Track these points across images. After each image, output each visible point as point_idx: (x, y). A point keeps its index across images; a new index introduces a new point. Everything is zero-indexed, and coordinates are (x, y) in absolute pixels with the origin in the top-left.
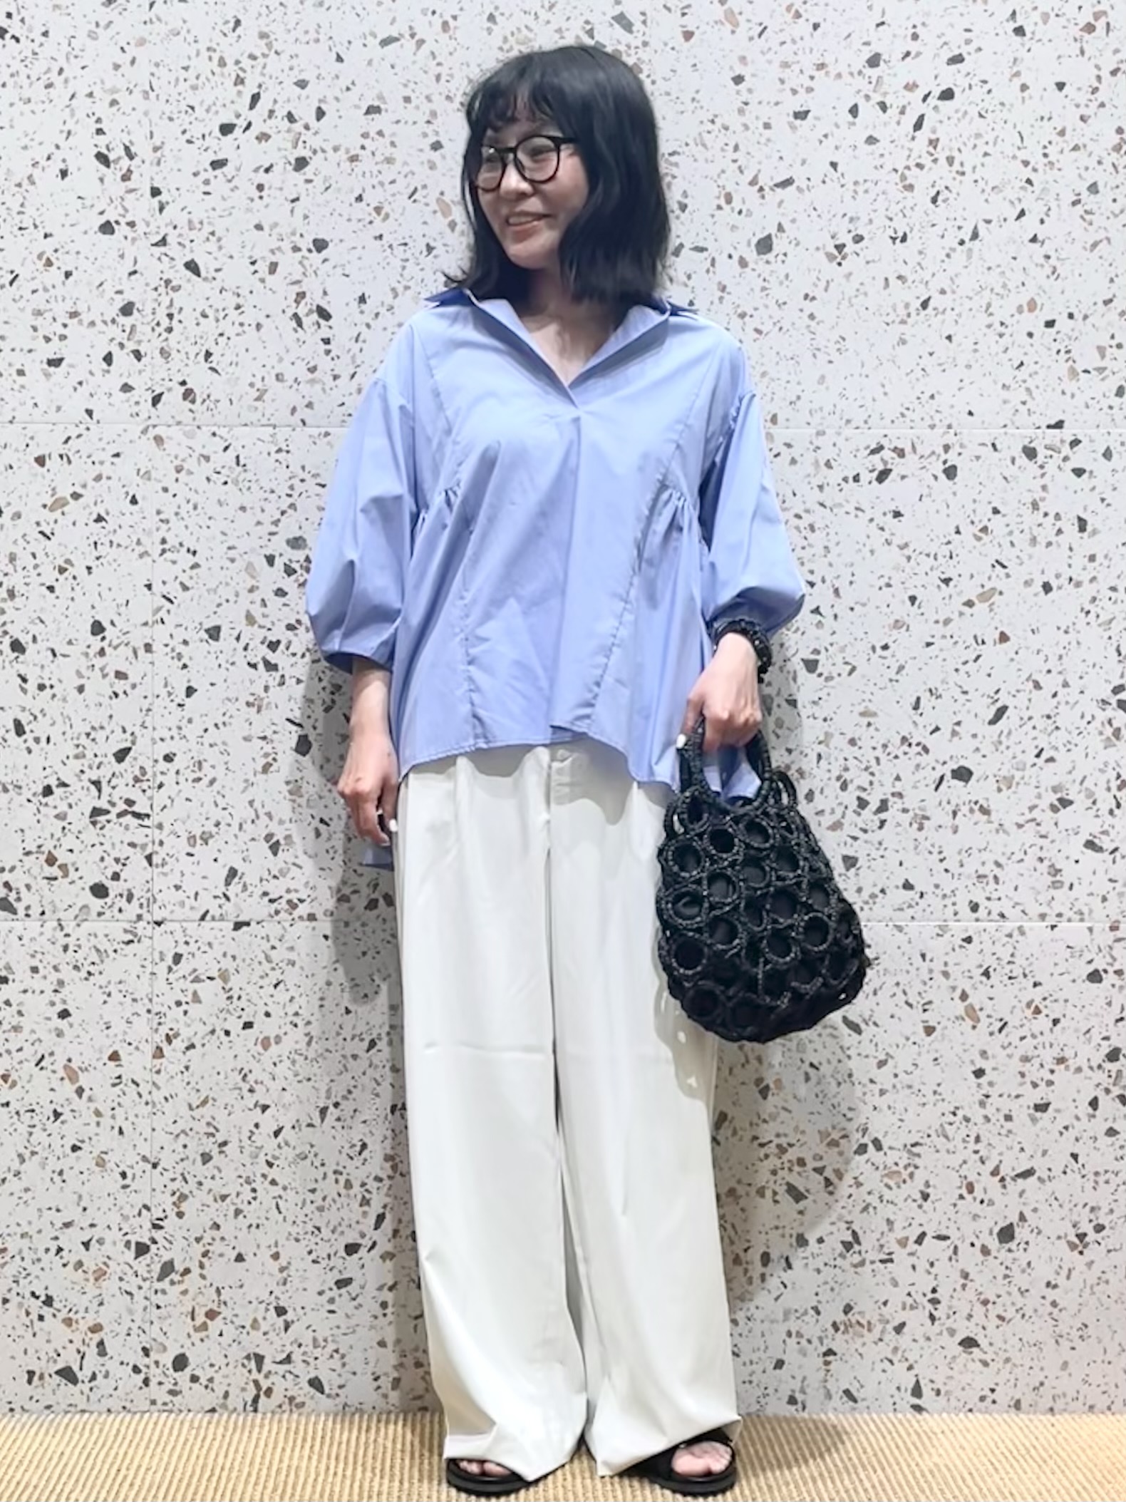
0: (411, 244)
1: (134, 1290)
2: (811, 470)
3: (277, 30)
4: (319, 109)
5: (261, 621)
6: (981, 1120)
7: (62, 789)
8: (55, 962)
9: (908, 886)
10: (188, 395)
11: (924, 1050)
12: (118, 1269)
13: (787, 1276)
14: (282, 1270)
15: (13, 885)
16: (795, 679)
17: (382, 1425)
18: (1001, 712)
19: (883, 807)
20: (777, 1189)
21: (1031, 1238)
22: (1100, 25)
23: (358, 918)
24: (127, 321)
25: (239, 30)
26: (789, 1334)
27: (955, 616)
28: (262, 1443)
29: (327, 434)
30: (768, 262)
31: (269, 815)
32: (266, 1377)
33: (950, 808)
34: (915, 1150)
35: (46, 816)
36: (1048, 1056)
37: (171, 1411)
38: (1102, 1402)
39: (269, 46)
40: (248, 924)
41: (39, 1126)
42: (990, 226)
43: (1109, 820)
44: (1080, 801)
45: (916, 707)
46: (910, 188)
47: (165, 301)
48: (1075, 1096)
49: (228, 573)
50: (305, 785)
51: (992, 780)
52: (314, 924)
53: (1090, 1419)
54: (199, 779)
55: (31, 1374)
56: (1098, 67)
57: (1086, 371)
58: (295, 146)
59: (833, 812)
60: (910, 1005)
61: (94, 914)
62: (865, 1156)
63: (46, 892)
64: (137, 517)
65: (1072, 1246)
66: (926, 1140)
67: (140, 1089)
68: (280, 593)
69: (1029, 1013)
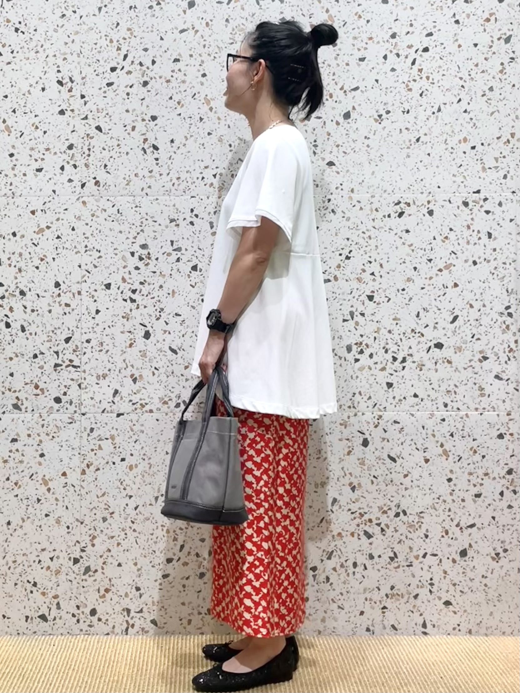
0: (193, 117)
1: (72, 579)
2: (369, 212)
3: (135, 28)
4: (153, 60)
5: (129, 281)
6: (451, 501)
7: (42, 355)
8: (38, 432)
9: (416, 396)
10: (97, 183)
11: (425, 470)
12: (66, 570)
13: (365, 573)
14: (138, 570)
15: (20, 398)
16: (363, 304)
17: (184, 641)
18: (455, 318)
19: (404, 360)
20: (360, 533)
21: (475, 555)
22: (493, 19)
23: (171, 412)
24: (71, 152)
25: (119, 27)
26: (366, 599)
27: (434, 276)
28: (131, 650)
29: (157, 199)
30: (349, 123)
31: (132, 366)
32: (132, 618)
33: (434, 361)
34: (421, 515)
35: (35, 367)
36: (480, 472)
37: (89, 634)
38: (508, 630)
39: (132, 34)
40: (123, 414)
41: (31, 505)
42: (446, 106)
43: (505, 366)
44: (492, 357)
45: (418, 316)
46: (410, 90)
47: (87, 143)
48: (493, 490)
49: (115, 260)
50: (148, 353)
51: (452, 348)
52: (152, 414)
53: (502, 638)
54: (101, 351)
55: (27, 617)
56: (491, 37)
57: (490, 168)
58: (143, 76)
59: (381, 363)
60: (418, 450)
61: (55, 410)
62: (399, 518)
63: (34, 401)
64: (75, 236)
65: (493, 559)
66: (426, 510)
67: (76, 489)
68: (137, 268)
69: (471, 453)
